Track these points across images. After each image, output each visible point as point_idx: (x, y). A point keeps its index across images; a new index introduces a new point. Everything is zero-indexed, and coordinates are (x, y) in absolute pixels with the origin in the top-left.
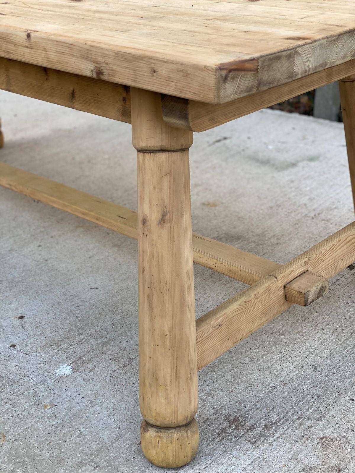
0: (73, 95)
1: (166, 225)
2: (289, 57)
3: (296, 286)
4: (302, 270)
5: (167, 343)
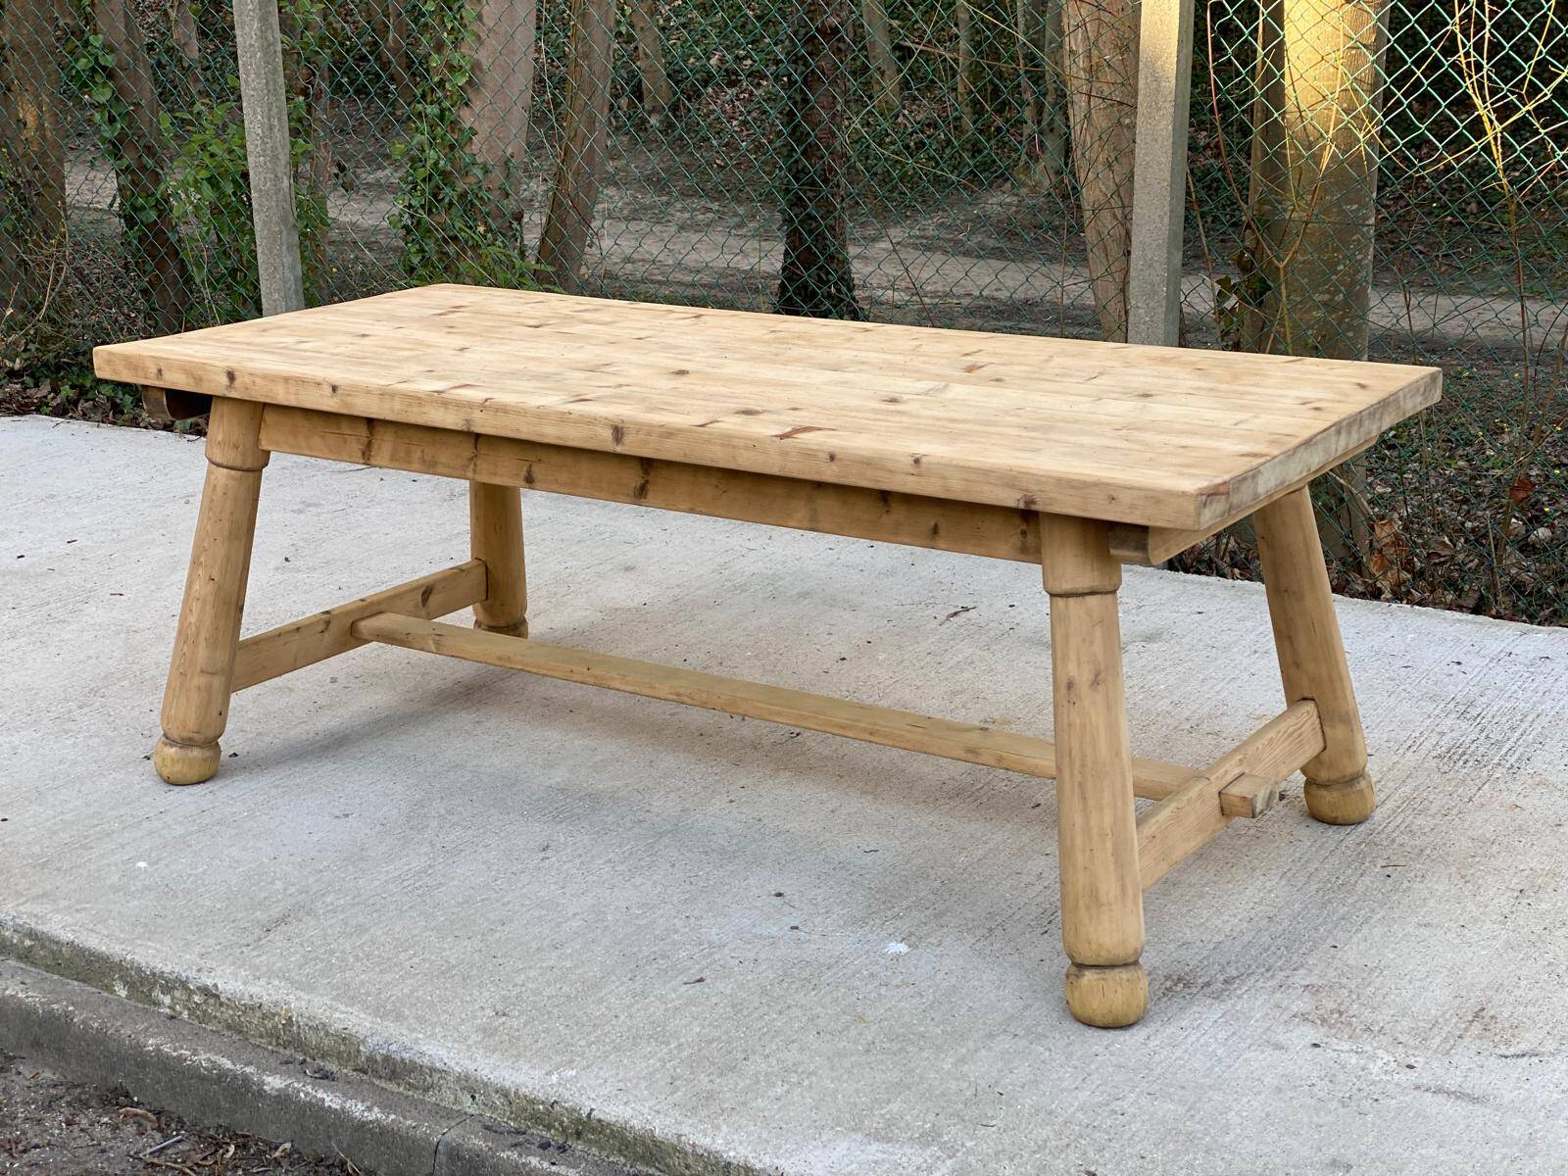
0: (935, 530)
1: (1101, 688)
2: (1254, 477)
3: (1236, 790)
4: (1237, 771)
5: (1109, 845)
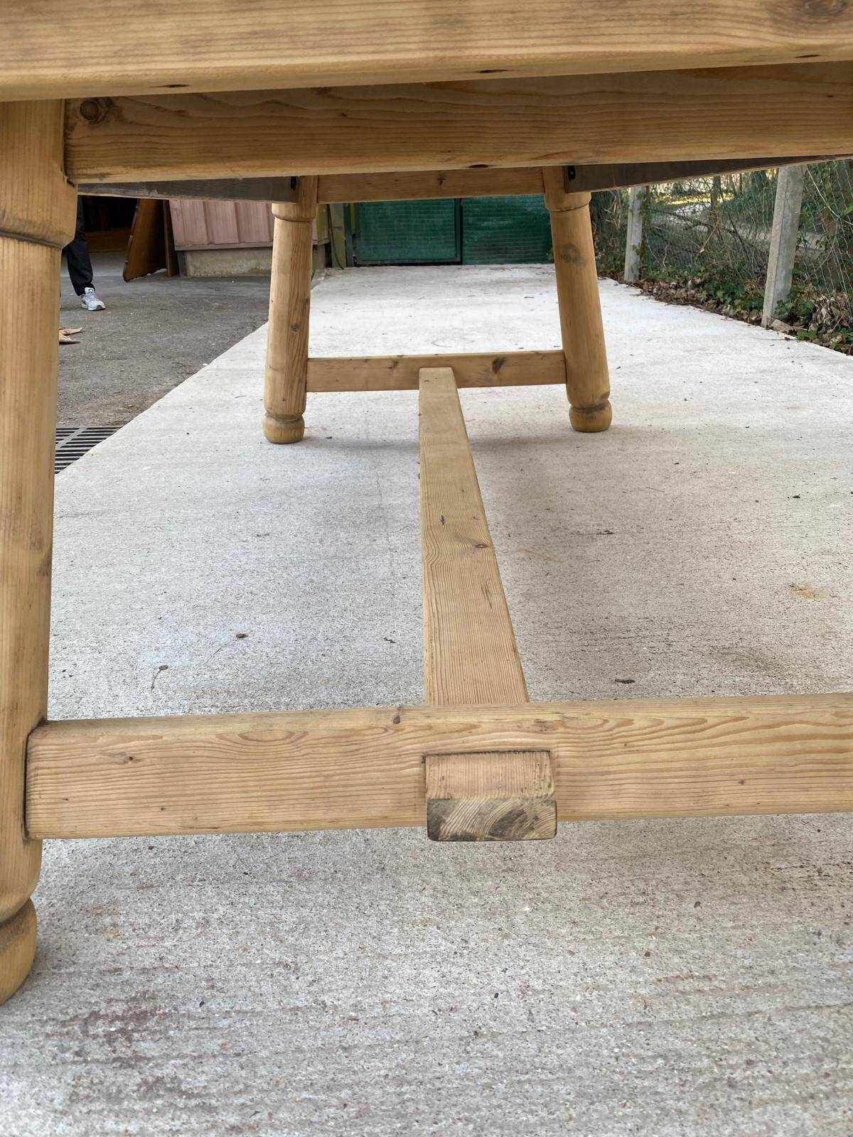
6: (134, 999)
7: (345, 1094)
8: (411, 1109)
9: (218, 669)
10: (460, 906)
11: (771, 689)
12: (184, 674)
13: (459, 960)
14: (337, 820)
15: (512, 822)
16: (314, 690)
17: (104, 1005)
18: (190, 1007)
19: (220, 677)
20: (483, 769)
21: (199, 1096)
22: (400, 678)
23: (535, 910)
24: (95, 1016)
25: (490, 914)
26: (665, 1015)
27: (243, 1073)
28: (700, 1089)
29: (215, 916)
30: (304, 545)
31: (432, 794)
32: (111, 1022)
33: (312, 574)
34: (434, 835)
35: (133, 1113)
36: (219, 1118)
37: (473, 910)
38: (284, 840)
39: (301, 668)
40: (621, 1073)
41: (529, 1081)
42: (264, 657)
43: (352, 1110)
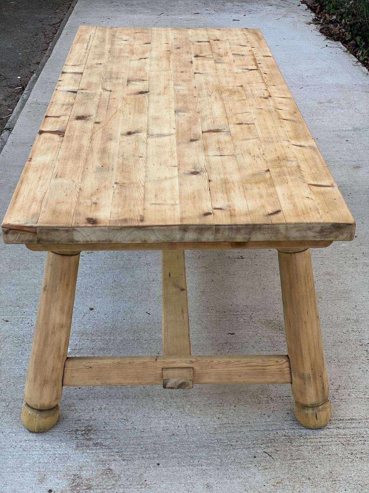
4: (186, 365)
6: (86, 426)
7: (142, 446)
8: (157, 449)
9: (86, 324)
10: (170, 406)
11: (280, 338)
12: (74, 326)
13: (169, 419)
14: (141, 383)
15: (183, 385)
16: (122, 334)
17: (79, 428)
18: (101, 428)
19: (87, 327)
20: (176, 372)
21: (107, 446)
22: (153, 330)
23: (191, 407)
24: (78, 430)
25: (179, 408)
26: (220, 432)
27: (117, 442)
28: (224, 446)
29: (103, 407)
30: (109, 260)
31: (164, 378)
32: (82, 431)
33: (114, 277)
34: (164, 387)
35: (93, 449)
36: (113, 450)
37: (174, 407)
38: (119, 386)
39: (116, 325)
40: (207, 443)
41: (185, 444)
42: (102, 319)
43: (144, 449)
